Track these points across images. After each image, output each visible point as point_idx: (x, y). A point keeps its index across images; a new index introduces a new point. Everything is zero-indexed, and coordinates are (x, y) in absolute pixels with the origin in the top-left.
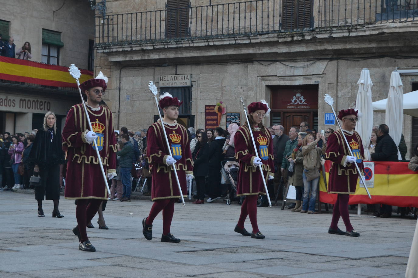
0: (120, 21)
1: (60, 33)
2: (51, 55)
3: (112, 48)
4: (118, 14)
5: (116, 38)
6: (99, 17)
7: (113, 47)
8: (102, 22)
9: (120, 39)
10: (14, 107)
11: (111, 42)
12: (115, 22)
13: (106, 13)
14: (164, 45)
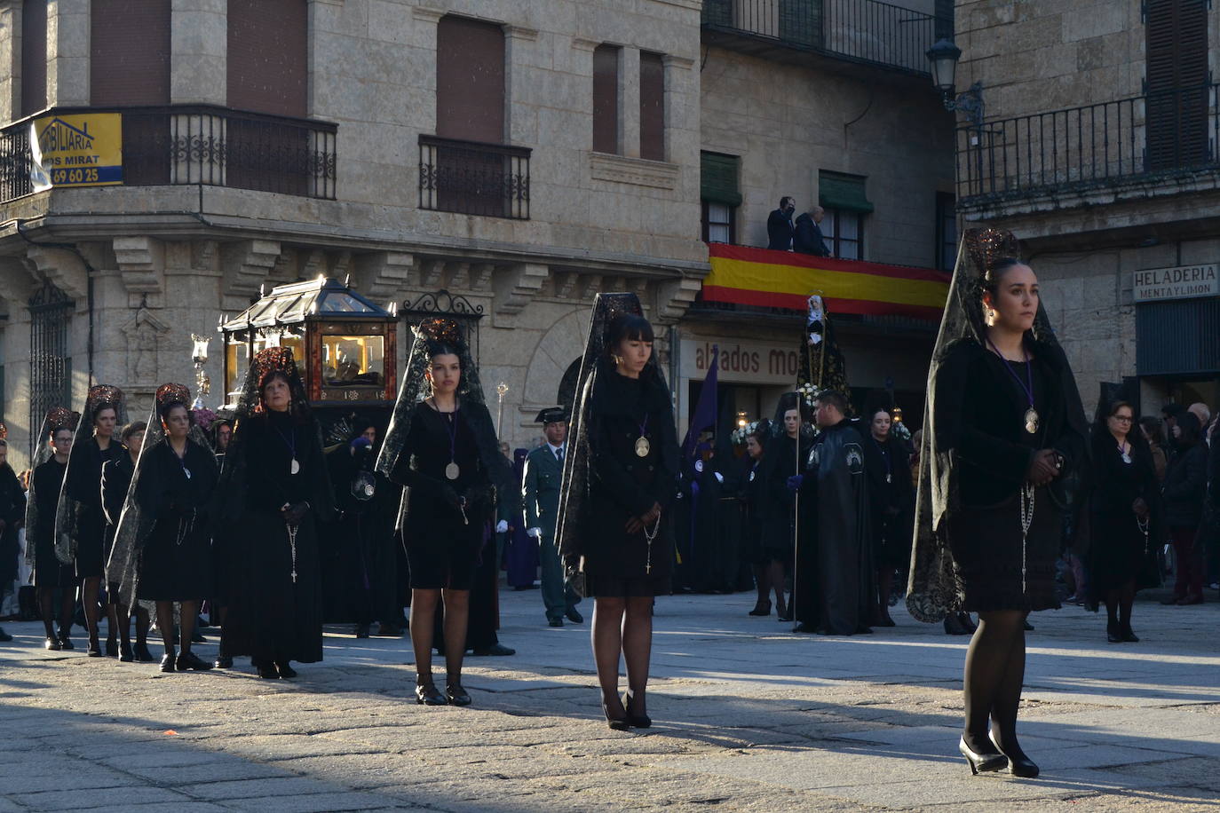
0: (1023, 136)
1: (860, 179)
2: (842, 235)
3: (1006, 208)
4: (1015, 117)
5: (1012, 181)
6: (967, 129)
7: (1006, 204)
8: (975, 141)
9: (1024, 180)
10: (756, 371)
11: (1000, 192)
12: (1010, 138)
13: (983, 119)
14: (1145, 189)
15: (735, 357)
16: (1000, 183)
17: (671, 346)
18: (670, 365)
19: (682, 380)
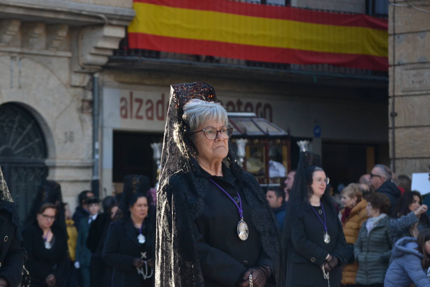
15: (160, 106)
17: (93, 94)
18: (93, 114)
19: (105, 130)
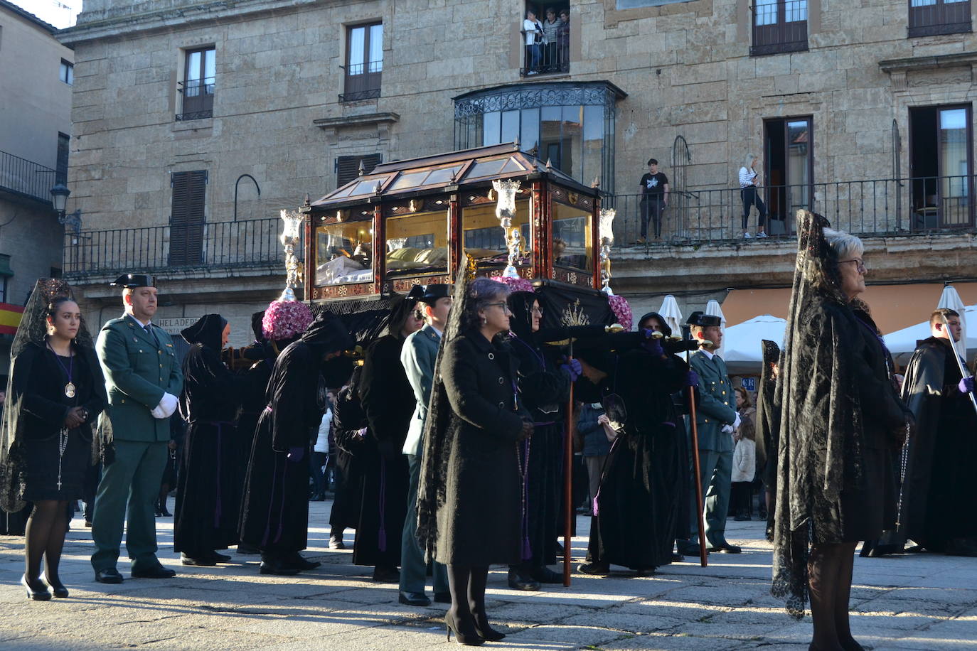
0: (102, 240)
1: (7, 257)
3: (90, 279)
4: (98, 231)
5: (95, 266)
6: (71, 235)
8: (75, 241)
9: (102, 265)
11: (88, 271)
12: (95, 242)
13: (81, 230)
14: (168, 275)
16: (88, 266)
